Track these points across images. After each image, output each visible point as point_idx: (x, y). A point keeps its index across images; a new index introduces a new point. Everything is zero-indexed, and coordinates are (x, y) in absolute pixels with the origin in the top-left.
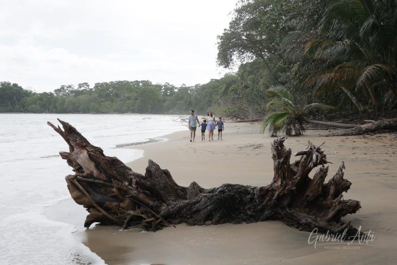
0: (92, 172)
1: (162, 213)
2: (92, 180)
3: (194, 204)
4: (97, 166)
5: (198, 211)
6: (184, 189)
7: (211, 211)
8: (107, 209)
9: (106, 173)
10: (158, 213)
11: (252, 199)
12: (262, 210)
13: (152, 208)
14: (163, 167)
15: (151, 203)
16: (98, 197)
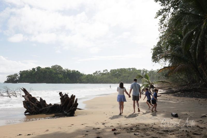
0: (28, 100)
1: (40, 110)
2: (27, 102)
3: (47, 108)
4: (29, 99)
5: (47, 110)
6: (48, 105)
8: (30, 110)
9: (31, 101)
10: (39, 110)
11: (58, 108)
12: (60, 110)
14: (43, 100)
15: (38, 108)
16: (28, 107)
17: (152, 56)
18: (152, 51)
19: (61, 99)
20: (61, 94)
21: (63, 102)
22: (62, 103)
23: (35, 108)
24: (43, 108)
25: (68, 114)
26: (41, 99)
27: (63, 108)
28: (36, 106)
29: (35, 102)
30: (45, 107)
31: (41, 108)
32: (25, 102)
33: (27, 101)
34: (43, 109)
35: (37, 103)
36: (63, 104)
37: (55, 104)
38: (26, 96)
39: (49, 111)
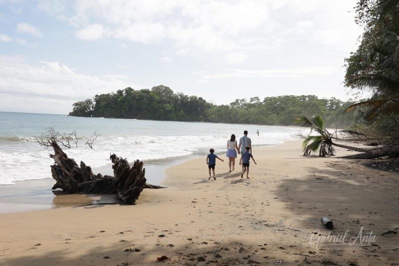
2: (59, 168)
3: (91, 183)
4: (62, 162)
5: (91, 187)
7: (94, 187)
8: (62, 183)
9: (65, 166)
10: (77, 186)
11: (111, 184)
12: (113, 188)
13: (75, 183)
15: (75, 181)
16: (60, 177)
17: (346, 73)
18: (347, 63)
19: (114, 167)
20: (113, 157)
21: (118, 174)
22: (117, 176)
23: (71, 182)
24: (85, 182)
25: (124, 199)
26: (82, 164)
27: (119, 186)
28: (71, 178)
29: (72, 169)
30: (89, 179)
31: (82, 181)
32: (55, 168)
33: (59, 166)
34: (84, 185)
35: (74, 171)
36: (118, 178)
37: (106, 176)
38: (56, 157)
39: (93, 190)
